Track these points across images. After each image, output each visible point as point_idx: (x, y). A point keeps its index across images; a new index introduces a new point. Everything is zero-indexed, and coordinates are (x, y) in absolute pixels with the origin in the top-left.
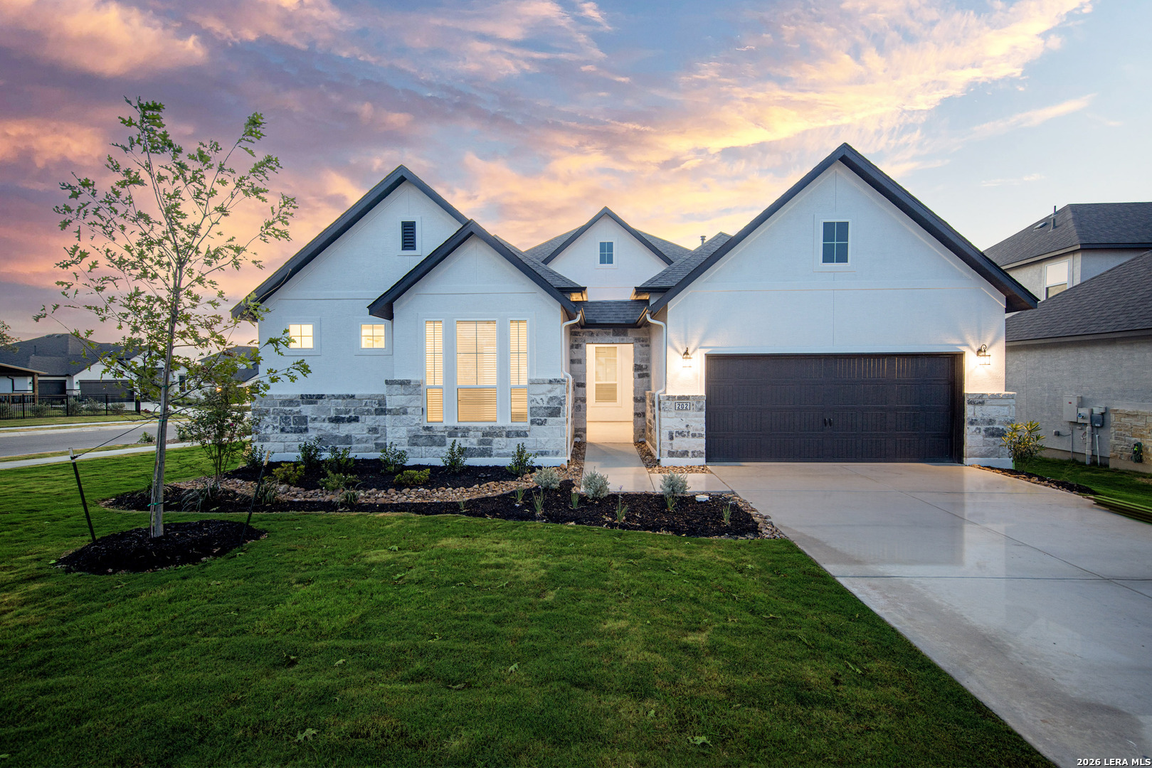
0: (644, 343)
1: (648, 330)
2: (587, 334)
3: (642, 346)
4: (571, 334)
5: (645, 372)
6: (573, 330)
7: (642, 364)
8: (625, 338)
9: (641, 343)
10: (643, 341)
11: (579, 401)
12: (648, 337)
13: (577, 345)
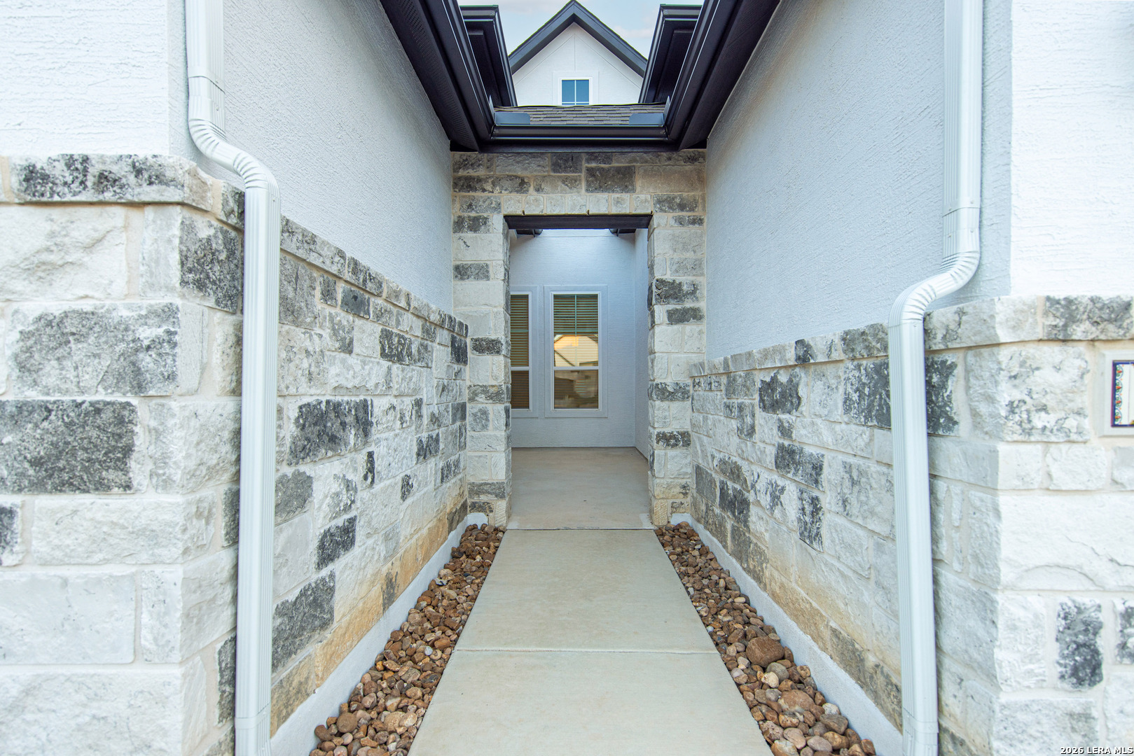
0: (685, 214)
1: (699, 172)
2: (507, 184)
3: (680, 221)
4: (455, 185)
5: (689, 304)
6: (462, 173)
7: (679, 279)
8: (626, 196)
9: (679, 213)
10: (682, 207)
11: (481, 398)
12: (697, 193)
13: (476, 219)
